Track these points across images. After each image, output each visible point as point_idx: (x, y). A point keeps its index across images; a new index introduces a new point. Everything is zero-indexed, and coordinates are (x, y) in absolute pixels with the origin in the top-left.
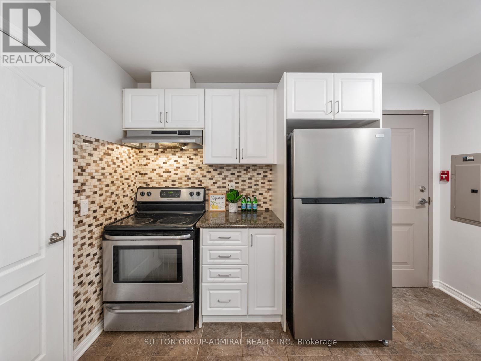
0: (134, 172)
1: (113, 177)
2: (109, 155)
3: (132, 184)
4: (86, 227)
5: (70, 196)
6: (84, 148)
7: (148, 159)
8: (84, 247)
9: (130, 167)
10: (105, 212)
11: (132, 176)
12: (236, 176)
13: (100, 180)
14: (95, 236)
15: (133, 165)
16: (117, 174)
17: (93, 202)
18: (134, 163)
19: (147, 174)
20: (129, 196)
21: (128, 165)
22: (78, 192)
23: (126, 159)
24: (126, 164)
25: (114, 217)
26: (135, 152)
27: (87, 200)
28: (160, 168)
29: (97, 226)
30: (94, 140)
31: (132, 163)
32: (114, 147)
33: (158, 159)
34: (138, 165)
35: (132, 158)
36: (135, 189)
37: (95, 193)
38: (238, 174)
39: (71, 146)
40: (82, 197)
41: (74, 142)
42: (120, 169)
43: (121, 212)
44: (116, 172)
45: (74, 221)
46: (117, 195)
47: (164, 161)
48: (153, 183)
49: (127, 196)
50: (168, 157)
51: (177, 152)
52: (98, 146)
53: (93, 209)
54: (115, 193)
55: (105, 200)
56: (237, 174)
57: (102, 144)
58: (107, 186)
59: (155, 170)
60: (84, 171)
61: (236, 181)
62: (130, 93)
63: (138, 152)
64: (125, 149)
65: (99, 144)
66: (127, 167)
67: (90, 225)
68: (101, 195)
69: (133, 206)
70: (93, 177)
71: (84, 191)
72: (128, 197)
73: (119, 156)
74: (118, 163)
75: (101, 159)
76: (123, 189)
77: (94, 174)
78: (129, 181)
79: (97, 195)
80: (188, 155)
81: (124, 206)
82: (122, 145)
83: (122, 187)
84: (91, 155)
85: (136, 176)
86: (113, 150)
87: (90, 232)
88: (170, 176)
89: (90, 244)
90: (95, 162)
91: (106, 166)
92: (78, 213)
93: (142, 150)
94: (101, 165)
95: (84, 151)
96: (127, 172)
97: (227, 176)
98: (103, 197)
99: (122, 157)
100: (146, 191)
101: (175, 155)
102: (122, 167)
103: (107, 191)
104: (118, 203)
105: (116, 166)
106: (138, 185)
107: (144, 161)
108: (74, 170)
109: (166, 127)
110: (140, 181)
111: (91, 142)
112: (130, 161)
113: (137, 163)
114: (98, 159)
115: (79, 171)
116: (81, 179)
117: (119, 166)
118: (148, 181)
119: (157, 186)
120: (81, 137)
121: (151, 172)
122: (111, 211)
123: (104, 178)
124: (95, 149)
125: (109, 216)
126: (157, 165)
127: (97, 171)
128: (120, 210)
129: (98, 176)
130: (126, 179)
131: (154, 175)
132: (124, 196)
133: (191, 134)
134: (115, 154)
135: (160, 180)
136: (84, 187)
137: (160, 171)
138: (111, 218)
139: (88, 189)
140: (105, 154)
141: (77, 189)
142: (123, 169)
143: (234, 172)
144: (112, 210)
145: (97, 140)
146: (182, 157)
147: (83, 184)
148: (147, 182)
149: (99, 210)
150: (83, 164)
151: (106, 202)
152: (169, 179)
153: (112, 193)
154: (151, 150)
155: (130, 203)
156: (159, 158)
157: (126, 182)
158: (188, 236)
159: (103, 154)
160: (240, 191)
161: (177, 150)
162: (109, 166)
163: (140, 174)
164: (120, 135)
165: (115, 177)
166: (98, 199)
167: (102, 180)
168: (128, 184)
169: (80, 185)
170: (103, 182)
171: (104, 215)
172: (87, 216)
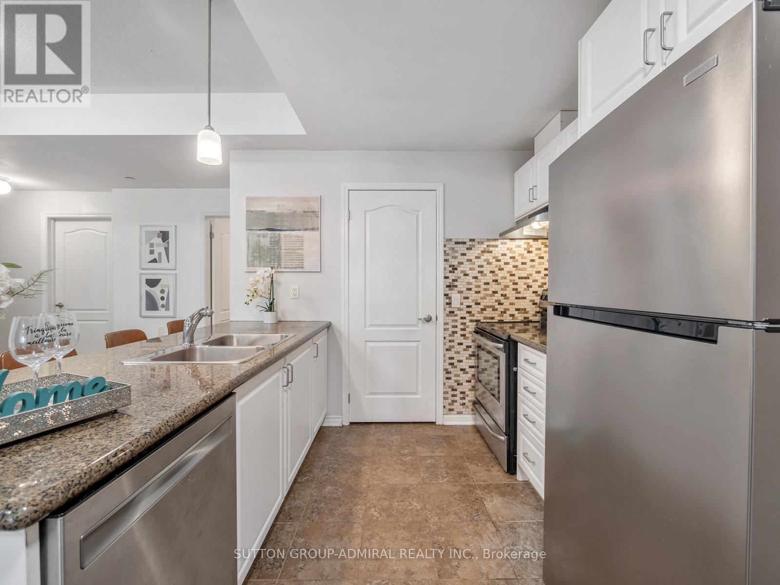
0: (541, 270)
1: (496, 275)
2: (490, 252)
3: (535, 285)
4: (458, 318)
5: (441, 290)
6: (456, 249)
8: (456, 335)
9: (530, 263)
10: (483, 310)
11: (535, 275)
13: (476, 278)
14: (468, 329)
15: (537, 260)
16: (504, 272)
17: (466, 298)
20: (529, 298)
21: (527, 261)
22: (449, 287)
23: (521, 255)
24: (522, 261)
25: (498, 318)
26: (543, 243)
27: (459, 295)
29: (471, 321)
30: (467, 241)
31: (535, 258)
32: (497, 243)
35: (535, 252)
37: (469, 289)
39: (442, 249)
40: (453, 292)
41: (445, 246)
42: (510, 266)
43: (512, 315)
44: (501, 269)
45: (445, 310)
46: (503, 295)
49: (525, 298)
52: (474, 246)
53: (466, 304)
54: (501, 292)
55: (483, 298)
57: (479, 242)
58: (487, 284)
60: (456, 269)
62: (518, 175)
65: (474, 243)
66: (524, 263)
67: (463, 318)
68: (478, 292)
69: (539, 312)
70: (466, 275)
71: (456, 286)
72: (527, 300)
73: (507, 252)
74: (506, 259)
75: (478, 258)
76: (515, 289)
78: (529, 281)
79: (472, 292)
81: (517, 310)
83: (513, 287)
84: (464, 254)
85: (546, 275)
86: (496, 246)
87: (463, 324)
89: (463, 335)
90: (469, 260)
91: (485, 263)
92: (449, 304)
94: (478, 264)
95: (456, 251)
96: (523, 269)
98: (481, 295)
99: (513, 252)
102: (513, 264)
103: (486, 289)
104: (506, 304)
105: (501, 263)
108: (445, 269)
111: (464, 243)
112: (532, 256)
114: (473, 258)
115: (451, 269)
116: (452, 276)
117: (507, 263)
120: (453, 240)
122: (493, 310)
123: (483, 276)
124: (469, 249)
125: (490, 316)
127: (472, 269)
128: (508, 312)
129: (473, 273)
130: (520, 278)
132: (517, 298)
134: (499, 250)
136: (456, 283)
138: (493, 318)
139: (461, 285)
140: (483, 252)
141: (448, 284)
142: (515, 266)
144: (495, 310)
145: (472, 240)
147: (455, 280)
149: (474, 306)
150: (455, 263)
151: (485, 301)
153: (495, 292)
155: (532, 309)
157: (521, 283)
159: (480, 252)
162: (489, 264)
165: (500, 275)
166: (473, 296)
167: (479, 278)
168: (525, 284)
169: (451, 281)
170: (480, 280)
171: (482, 313)
172: (459, 309)
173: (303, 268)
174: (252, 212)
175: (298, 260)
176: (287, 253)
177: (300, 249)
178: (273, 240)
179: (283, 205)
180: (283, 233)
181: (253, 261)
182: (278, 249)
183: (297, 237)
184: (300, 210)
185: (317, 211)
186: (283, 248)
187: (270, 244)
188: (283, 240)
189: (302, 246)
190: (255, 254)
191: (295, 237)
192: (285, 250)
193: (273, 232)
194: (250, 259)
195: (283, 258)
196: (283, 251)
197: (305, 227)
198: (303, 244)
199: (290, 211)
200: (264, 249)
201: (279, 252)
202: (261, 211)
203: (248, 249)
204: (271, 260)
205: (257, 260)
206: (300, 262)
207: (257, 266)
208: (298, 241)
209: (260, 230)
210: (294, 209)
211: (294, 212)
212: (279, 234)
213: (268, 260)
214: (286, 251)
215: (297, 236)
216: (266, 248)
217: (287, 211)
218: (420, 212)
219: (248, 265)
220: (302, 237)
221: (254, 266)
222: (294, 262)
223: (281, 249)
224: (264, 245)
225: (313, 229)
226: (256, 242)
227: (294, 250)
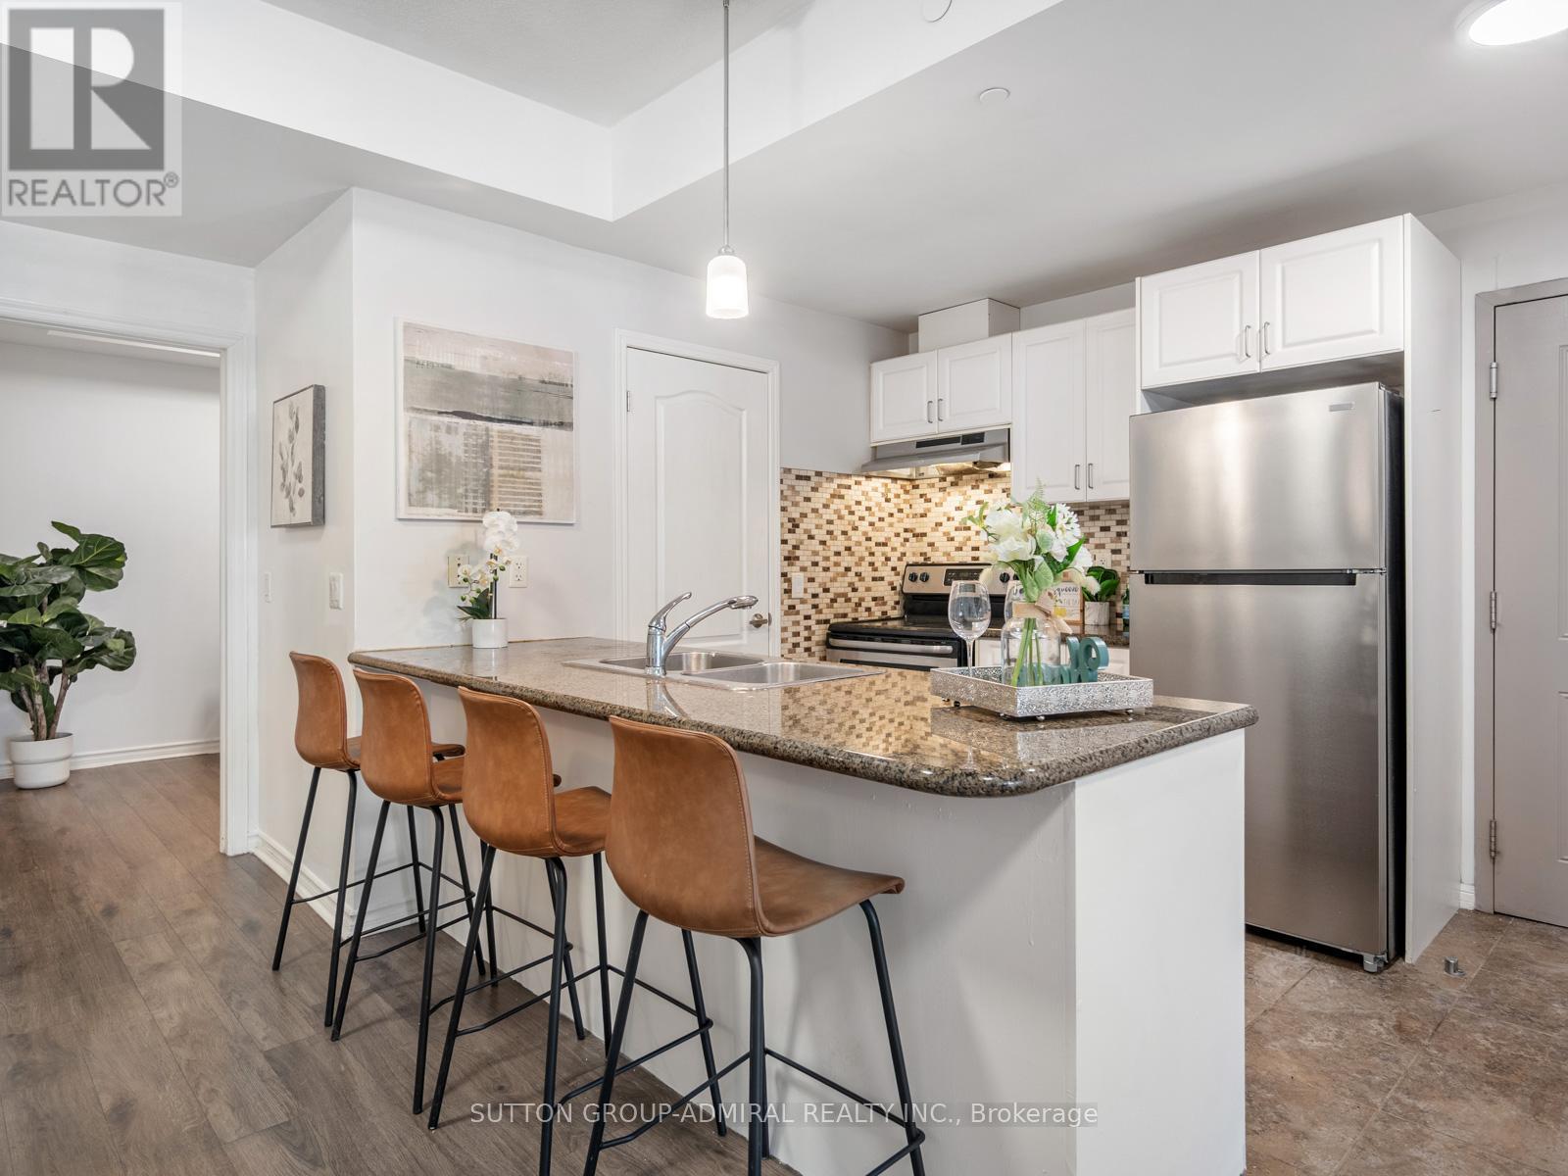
0: (901, 531)
1: (849, 539)
2: (842, 497)
3: (894, 556)
4: (800, 618)
5: (777, 565)
6: (797, 488)
7: (928, 501)
8: (797, 649)
9: (888, 520)
10: (833, 601)
11: (894, 539)
12: (1112, 534)
13: (823, 543)
14: (815, 638)
15: (897, 515)
16: (859, 533)
17: (811, 580)
18: (900, 511)
19: (924, 535)
20: (887, 579)
21: (884, 515)
22: (790, 559)
23: (878, 505)
24: (879, 514)
25: (851, 616)
26: (902, 487)
27: (802, 574)
28: (949, 519)
29: (819, 622)
30: (813, 474)
31: (895, 511)
32: (850, 482)
33: (945, 500)
34: (911, 516)
35: (894, 500)
36: (901, 567)
37: (815, 564)
38: (1120, 529)
39: (778, 487)
40: (794, 568)
41: (782, 481)
42: (866, 523)
43: (868, 609)
44: (855, 529)
45: (782, 603)
46: (858, 574)
47: (958, 505)
48: (937, 554)
49: (882, 579)
50: (965, 493)
51: (983, 480)
52: (820, 484)
53: (811, 591)
54: (854, 569)
55: (833, 580)
56: (1116, 529)
57: (827, 479)
58: (838, 554)
59: (941, 524)
60: (797, 526)
61: (1114, 546)
62: (883, 370)
63: (909, 487)
64: (877, 483)
65: (823, 479)
66: (881, 519)
67: (807, 617)
68: (826, 569)
69: (897, 603)
70: (811, 537)
71: (797, 558)
72: (885, 583)
73: (861, 498)
74: (860, 511)
75: (826, 506)
76: (872, 564)
77: (814, 532)
78: (887, 549)
79: (819, 569)
80: (1004, 486)
81: (874, 599)
82: (868, 477)
83: (869, 559)
84: (807, 499)
85: (906, 540)
86: (849, 487)
87: (808, 628)
88: (969, 539)
89: (808, 650)
90: (815, 511)
91: (834, 517)
92: (788, 591)
93: (917, 482)
94: (826, 517)
95: (797, 493)
96: (881, 530)
97: (1092, 535)
98: (830, 574)
99: (869, 499)
100: (919, 571)
101: (978, 487)
102: (869, 519)
103: (837, 564)
104: (861, 589)
105: (855, 518)
106: (912, 560)
107: (920, 506)
108: (782, 524)
109: (942, 429)
110: (913, 550)
111: (808, 478)
112: (890, 507)
113: (907, 510)
114: (820, 506)
115: (790, 525)
116: (792, 539)
117: (862, 519)
118: (928, 550)
119: (944, 560)
120: (793, 471)
121: (933, 530)
122: (846, 601)
123: (832, 539)
124: (815, 489)
125: (841, 611)
126: (945, 514)
127: (818, 527)
128: (864, 604)
129: (820, 535)
130: (877, 544)
131: (936, 537)
132: (874, 579)
133: (987, 441)
134: (853, 495)
135: (950, 547)
136: (798, 553)
137: (948, 527)
138: (845, 615)
139: (803, 555)
140: (833, 496)
141: (786, 554)
142: (872, 524)
143: (1107, 524)
144: (848, 600)
145: (819, 474)
146: (991, 492)
147: (796, 547)
148: (925, 554)
149: (822, 595)
150: (796, 515)
151: (836, 584)
152: (966, 545)
153: (848, 569)
154: (933, 481)
155: (891, 597)
156: (948, 498)
157: (878, 551)
158: (949, 648)
159: (829, 496)
160: (1123, 573)
161: (982, 476)
162: (840, 517)
163: (914, 536)
164: (864, 456)
165: (854, 539)
166: (821, 577)
167: (828, 544)
168: (883, 554)
169: (791, 548)
170: (829, 547)
171: (832, 607)
172: (803, 601)
173: (540, 513)
174: (418, 363)
175: (529, 494)
176: (505, 476)
177: (533, 469)
178: (471, 441)
179: (496, 359)
180: (495, 427)
181: (424, 492)
182: (485, 466)
183: (526, 440)
184: (533, 377)
185: (569, 383)
186: (496, 463)
187: (466, 452)
188: (495, 444)
189: (538, 463)
190: (429, 474)
191: (522, 439)
192: (501, 468)
193: (472, 422)
194: (416, 486)
195: (495, 489)
196: (496, 471)
197: (543, 418)
198: (539, 458)
199: (513, 377)
200: (450, 463)
201: (488, 474)
202: (442, 366)
203: (410, 459)
204: (466, 491)
205: (432, 489)
206: (535, 501)
207: (432, 506)
208: (528, 451)
209: (440, 413)
210: (520, 373)
211: (520, 378)
212: (487, 429)
213: (461, 490)
214: (502, 472)
215: (527, 438)
216: (454, 460)
217: (505, 376)
218: (745, 412)
219: (410, 500)
220: (538, 441)
221: (427, 505)
222: (522, 500)
223: (491, 466)
224: (450, 454)
225: (561, 425)
226: (431, 444)
227: (520, 470)
